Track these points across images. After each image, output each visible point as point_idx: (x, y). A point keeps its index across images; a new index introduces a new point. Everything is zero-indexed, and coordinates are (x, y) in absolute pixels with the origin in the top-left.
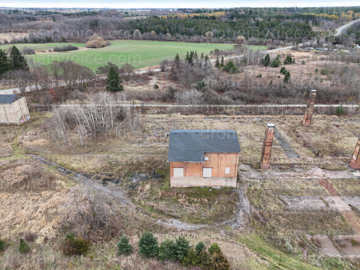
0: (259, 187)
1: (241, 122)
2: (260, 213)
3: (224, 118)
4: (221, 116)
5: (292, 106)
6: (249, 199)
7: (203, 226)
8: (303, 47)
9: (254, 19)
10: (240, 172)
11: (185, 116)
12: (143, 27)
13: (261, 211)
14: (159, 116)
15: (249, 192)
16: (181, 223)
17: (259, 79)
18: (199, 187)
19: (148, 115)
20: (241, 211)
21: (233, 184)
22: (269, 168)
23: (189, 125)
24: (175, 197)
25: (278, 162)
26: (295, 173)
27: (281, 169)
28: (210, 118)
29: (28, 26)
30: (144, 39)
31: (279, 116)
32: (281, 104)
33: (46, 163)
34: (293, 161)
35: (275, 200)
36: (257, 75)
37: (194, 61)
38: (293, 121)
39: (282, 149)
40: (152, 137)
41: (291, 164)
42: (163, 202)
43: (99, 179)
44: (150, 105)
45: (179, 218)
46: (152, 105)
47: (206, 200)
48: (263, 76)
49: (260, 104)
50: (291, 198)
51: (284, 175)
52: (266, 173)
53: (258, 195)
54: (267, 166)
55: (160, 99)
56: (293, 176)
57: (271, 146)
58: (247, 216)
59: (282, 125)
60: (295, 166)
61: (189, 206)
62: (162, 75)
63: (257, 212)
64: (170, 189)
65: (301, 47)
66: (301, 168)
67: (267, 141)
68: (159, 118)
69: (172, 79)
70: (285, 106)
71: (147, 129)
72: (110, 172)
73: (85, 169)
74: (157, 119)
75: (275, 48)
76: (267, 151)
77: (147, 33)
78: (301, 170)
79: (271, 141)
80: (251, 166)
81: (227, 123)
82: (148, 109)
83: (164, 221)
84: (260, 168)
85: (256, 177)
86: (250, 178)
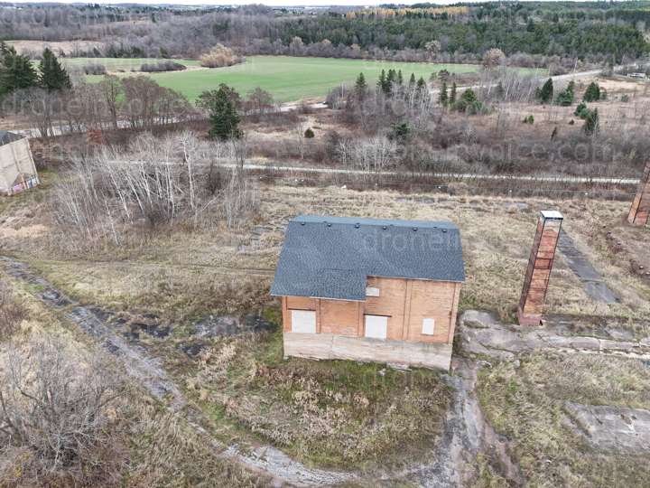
0: (509, 375)
1: (479, 210)
2: (507, 451)
3: (441, 200)
4: (437, 196)
5: (603, 180)
6: (481, 404)
7: (343, 476)
8: (624, 73)
9: (525, 18)
10: (465, 329)
11: (356, 193)
12: (310, 33)
13: (512, 445)
14: (301, 190)
15: (482, 386)
16: (288, 460)
17: (526, 125)
18: (353, 363)
19: (276, 188)
20: (455, 439)
21: (443, 360)
22: (541, 323)
23: (361, 212)
24: (288, 385)
25: (564, 309)
26: (611, 343)
27: (571, 327)
28: (410, 199)
29: (108, 29)
30: (309, 55)
31: (570, 202)
32: (575, 175)
33: (24, 278)
34: (604, 309)
35: (553, 414)
36: (523, 119)
37: (395, 88)
38: (603, 212)
39: (576, 278)
40: (272, 234)
41: (599, 318)
42: (255, 397)
43: (124, 321)
44: (285, 168)
45: (284, 445)
46: (290, 168)
47: (365, 401)
48: (536, 120)
49: (527, 173)
50: (597, 412)
51: (581, 345)
52: (532, 336)
53: (507, 396)
54: (534, 319)
55: (310, 157)
56: (605, 351)
57: (549, 267)
58: (470, 457)
59: (576, 221)
60: (611, 324)
61: (318, 414)
62: (327, 114)
63: (500, 447)
64: (282, 361)
65: (620, 73)
66: (625, 328)
67: (539, 255)
68: (298, 195)
69: (343, 122)
70: (584, 180)
71: (266, 215)
72: (153, 309)
73: (102, 298)
74: (293, 195)
75: (563, 73)
76: (538, 280)
77: (317, 44)
78: (626, 334)
79: (551, 256)
80: (495, 315)
81: (448, 211)
82: (280, 175)
83: (243, 451)
84: (516, 321)
85: (503, 346)
86: (488, 347)
